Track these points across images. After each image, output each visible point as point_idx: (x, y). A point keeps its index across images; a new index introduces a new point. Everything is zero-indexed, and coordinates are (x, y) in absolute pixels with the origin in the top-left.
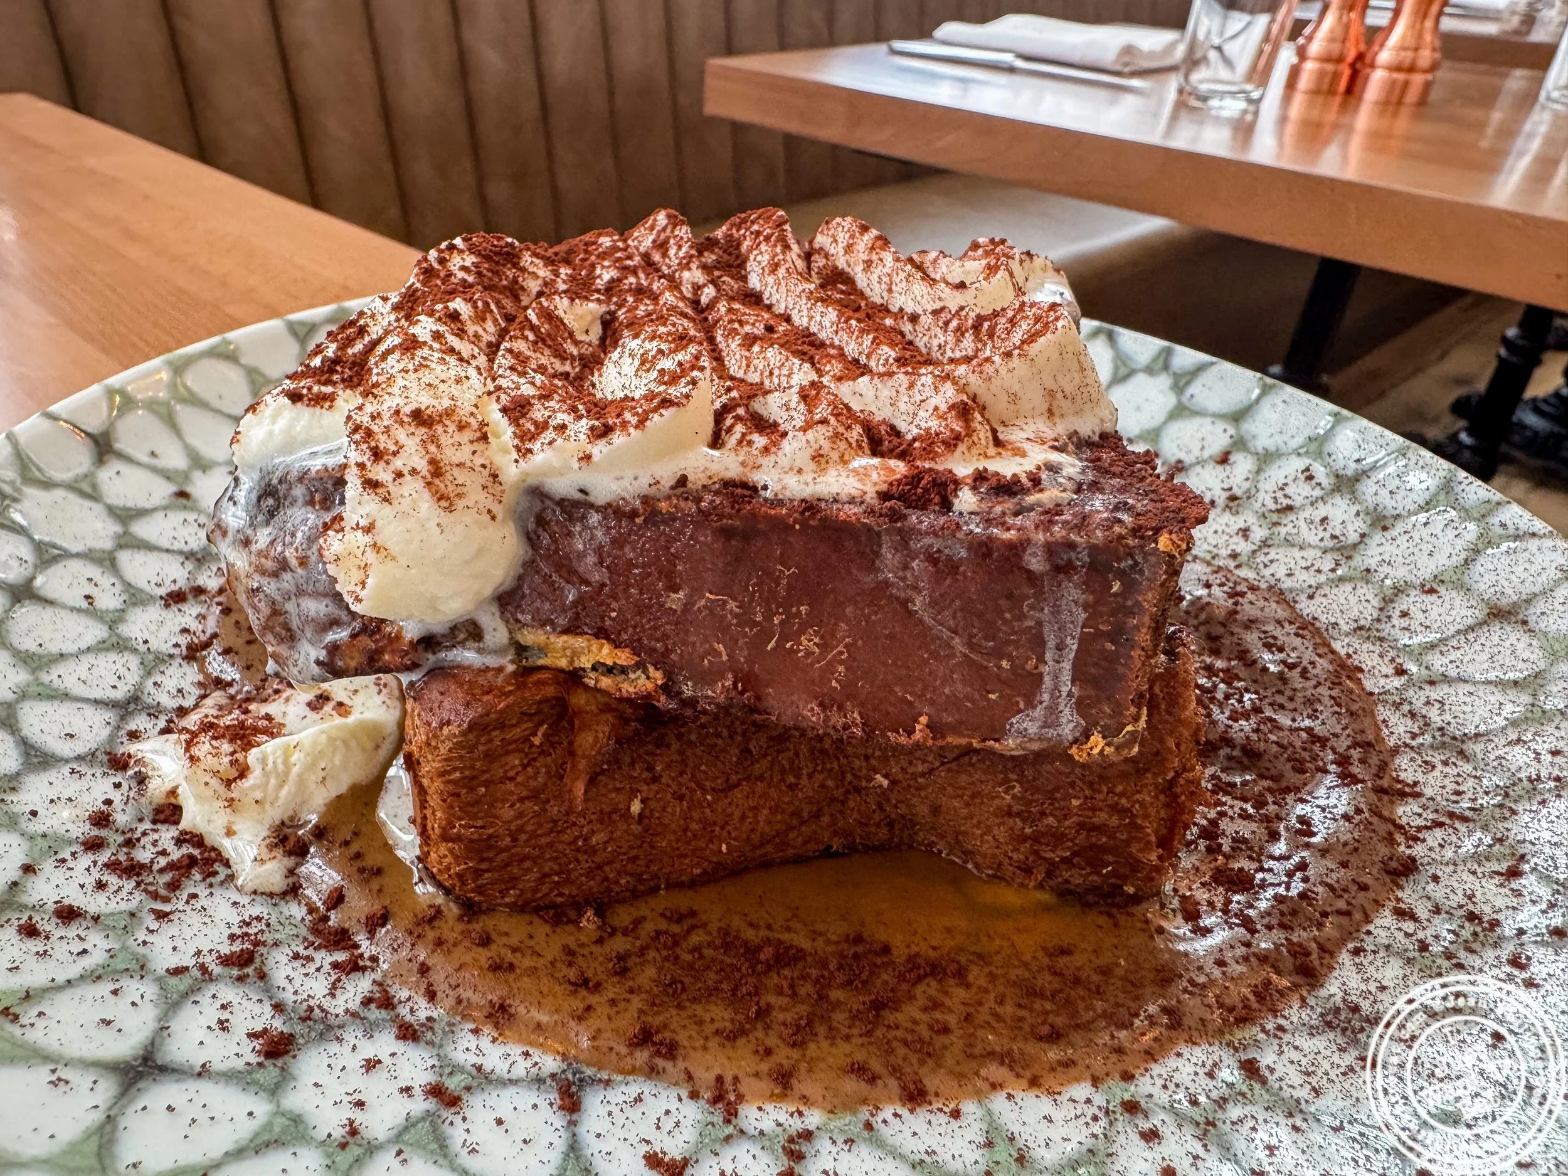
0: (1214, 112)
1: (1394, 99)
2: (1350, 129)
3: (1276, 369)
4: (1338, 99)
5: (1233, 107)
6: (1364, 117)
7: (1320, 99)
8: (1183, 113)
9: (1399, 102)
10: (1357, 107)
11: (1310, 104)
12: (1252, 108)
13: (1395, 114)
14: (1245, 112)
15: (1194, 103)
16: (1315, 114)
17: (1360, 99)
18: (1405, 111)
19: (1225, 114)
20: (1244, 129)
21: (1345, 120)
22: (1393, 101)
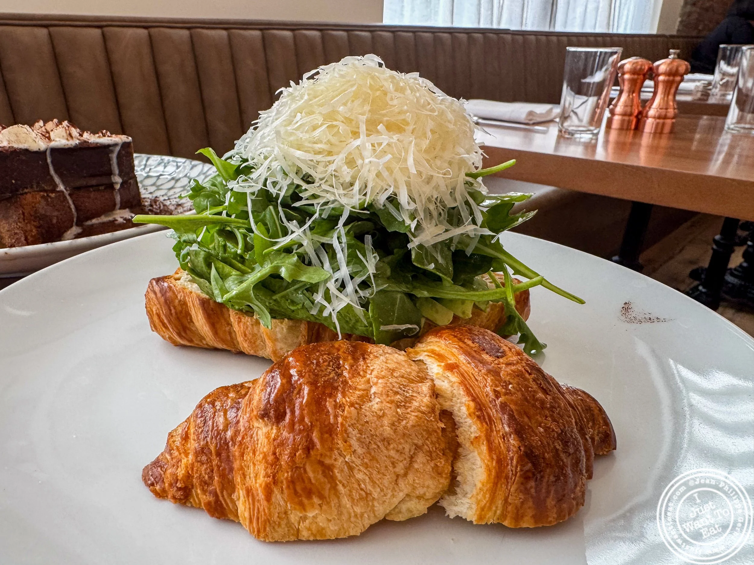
0: (578, 140)
1: (659, 130)
2: (640, 145)
3: (616, 258)
4: (632, 132)
5: (586, 137)
6: (646, 139)
7: (624, 132)
8: (562, 140)
9: (661, 133)
10: (641, 136)
11: (619, 135)
12: (594, 137)
13: (660, 138)
14: (592, 139)
15: (567, 136)
16: (622, 139)
17: (642, 132)
18: (664, 136)
19: (582, 140)
20: (591, 147)
21: (637, 141)
22: (658, 132)
